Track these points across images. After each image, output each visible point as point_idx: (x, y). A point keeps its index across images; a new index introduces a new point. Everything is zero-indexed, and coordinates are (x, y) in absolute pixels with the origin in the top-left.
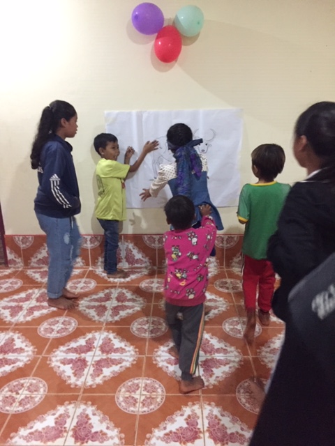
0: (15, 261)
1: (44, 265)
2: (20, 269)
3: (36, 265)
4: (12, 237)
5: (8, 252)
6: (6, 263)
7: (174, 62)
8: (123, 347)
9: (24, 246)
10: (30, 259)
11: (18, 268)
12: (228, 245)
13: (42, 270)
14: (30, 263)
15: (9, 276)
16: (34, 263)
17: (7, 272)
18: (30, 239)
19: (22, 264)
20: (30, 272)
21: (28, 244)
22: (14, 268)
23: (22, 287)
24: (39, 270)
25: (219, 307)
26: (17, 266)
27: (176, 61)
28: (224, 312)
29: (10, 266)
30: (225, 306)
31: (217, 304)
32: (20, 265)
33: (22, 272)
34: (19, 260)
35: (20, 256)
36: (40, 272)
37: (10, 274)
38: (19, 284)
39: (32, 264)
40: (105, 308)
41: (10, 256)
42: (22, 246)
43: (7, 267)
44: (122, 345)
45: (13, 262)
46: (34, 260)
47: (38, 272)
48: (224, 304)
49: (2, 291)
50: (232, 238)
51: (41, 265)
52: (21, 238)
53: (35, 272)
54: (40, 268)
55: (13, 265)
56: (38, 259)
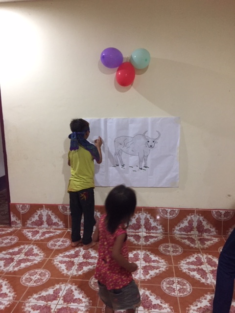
0: (16, 222)
1: (36, 226)
2: (19, 229)
3: (30, 226)
4: (15, 205)
5: (12, 215)
6: (9, 224)
7: (130, 85)
8: (81, 298)
9: (23, 211)
10: (27, 222)
11: (18, 227)
12: (171, 216)
13: (34, 230)
14: (26, 224)
15: (10, 234)
16: (29, 224)
17: (10, 230)
18: (27, 207)
19: (21, 225)
20: (25, 231)
21: (25, 210)
22: (15, 227)
23: (17, 243)
24: (31, 230)
25: (160, 267)
26: (17, 226)
27: (132, 85)
28: (164, 272)
29: (12, 226)
30: (165, 267)
31: (160, 265)
32: (20, 225)
33: (20, 230)
34: (18, 222)
35: (19, 219)
36: (32, 231)
37: (11, 232)
38: (16, 240)
39: (28, 225)
40: (73, 263)
41: (13, 219)
42: (22, 212)
43: (10, 226)
44: (80, 296)
45: (15, 223)
46: (29, 222)
47: (31, 232)
48: (164, 265)
49: (3, 245)
50: (174, 211)
51: (34, 226)
52: (21, 205)
53: (28, 232)
54: (33, 228)
55: (14, 226)
56: (32, 221)
